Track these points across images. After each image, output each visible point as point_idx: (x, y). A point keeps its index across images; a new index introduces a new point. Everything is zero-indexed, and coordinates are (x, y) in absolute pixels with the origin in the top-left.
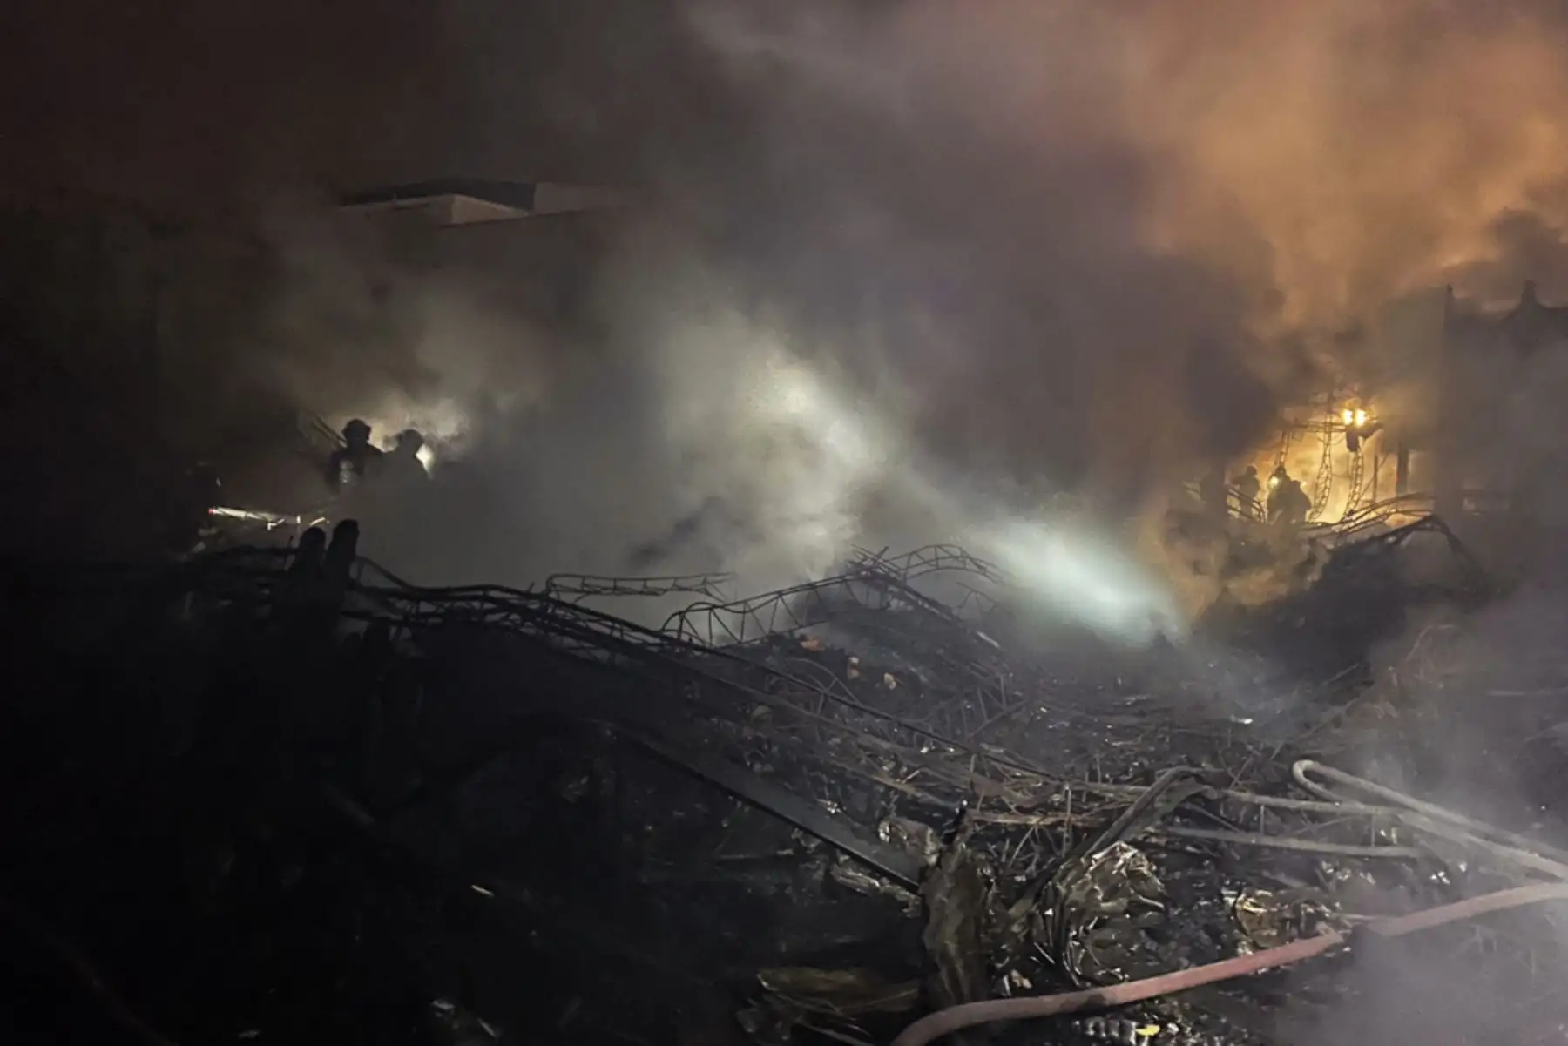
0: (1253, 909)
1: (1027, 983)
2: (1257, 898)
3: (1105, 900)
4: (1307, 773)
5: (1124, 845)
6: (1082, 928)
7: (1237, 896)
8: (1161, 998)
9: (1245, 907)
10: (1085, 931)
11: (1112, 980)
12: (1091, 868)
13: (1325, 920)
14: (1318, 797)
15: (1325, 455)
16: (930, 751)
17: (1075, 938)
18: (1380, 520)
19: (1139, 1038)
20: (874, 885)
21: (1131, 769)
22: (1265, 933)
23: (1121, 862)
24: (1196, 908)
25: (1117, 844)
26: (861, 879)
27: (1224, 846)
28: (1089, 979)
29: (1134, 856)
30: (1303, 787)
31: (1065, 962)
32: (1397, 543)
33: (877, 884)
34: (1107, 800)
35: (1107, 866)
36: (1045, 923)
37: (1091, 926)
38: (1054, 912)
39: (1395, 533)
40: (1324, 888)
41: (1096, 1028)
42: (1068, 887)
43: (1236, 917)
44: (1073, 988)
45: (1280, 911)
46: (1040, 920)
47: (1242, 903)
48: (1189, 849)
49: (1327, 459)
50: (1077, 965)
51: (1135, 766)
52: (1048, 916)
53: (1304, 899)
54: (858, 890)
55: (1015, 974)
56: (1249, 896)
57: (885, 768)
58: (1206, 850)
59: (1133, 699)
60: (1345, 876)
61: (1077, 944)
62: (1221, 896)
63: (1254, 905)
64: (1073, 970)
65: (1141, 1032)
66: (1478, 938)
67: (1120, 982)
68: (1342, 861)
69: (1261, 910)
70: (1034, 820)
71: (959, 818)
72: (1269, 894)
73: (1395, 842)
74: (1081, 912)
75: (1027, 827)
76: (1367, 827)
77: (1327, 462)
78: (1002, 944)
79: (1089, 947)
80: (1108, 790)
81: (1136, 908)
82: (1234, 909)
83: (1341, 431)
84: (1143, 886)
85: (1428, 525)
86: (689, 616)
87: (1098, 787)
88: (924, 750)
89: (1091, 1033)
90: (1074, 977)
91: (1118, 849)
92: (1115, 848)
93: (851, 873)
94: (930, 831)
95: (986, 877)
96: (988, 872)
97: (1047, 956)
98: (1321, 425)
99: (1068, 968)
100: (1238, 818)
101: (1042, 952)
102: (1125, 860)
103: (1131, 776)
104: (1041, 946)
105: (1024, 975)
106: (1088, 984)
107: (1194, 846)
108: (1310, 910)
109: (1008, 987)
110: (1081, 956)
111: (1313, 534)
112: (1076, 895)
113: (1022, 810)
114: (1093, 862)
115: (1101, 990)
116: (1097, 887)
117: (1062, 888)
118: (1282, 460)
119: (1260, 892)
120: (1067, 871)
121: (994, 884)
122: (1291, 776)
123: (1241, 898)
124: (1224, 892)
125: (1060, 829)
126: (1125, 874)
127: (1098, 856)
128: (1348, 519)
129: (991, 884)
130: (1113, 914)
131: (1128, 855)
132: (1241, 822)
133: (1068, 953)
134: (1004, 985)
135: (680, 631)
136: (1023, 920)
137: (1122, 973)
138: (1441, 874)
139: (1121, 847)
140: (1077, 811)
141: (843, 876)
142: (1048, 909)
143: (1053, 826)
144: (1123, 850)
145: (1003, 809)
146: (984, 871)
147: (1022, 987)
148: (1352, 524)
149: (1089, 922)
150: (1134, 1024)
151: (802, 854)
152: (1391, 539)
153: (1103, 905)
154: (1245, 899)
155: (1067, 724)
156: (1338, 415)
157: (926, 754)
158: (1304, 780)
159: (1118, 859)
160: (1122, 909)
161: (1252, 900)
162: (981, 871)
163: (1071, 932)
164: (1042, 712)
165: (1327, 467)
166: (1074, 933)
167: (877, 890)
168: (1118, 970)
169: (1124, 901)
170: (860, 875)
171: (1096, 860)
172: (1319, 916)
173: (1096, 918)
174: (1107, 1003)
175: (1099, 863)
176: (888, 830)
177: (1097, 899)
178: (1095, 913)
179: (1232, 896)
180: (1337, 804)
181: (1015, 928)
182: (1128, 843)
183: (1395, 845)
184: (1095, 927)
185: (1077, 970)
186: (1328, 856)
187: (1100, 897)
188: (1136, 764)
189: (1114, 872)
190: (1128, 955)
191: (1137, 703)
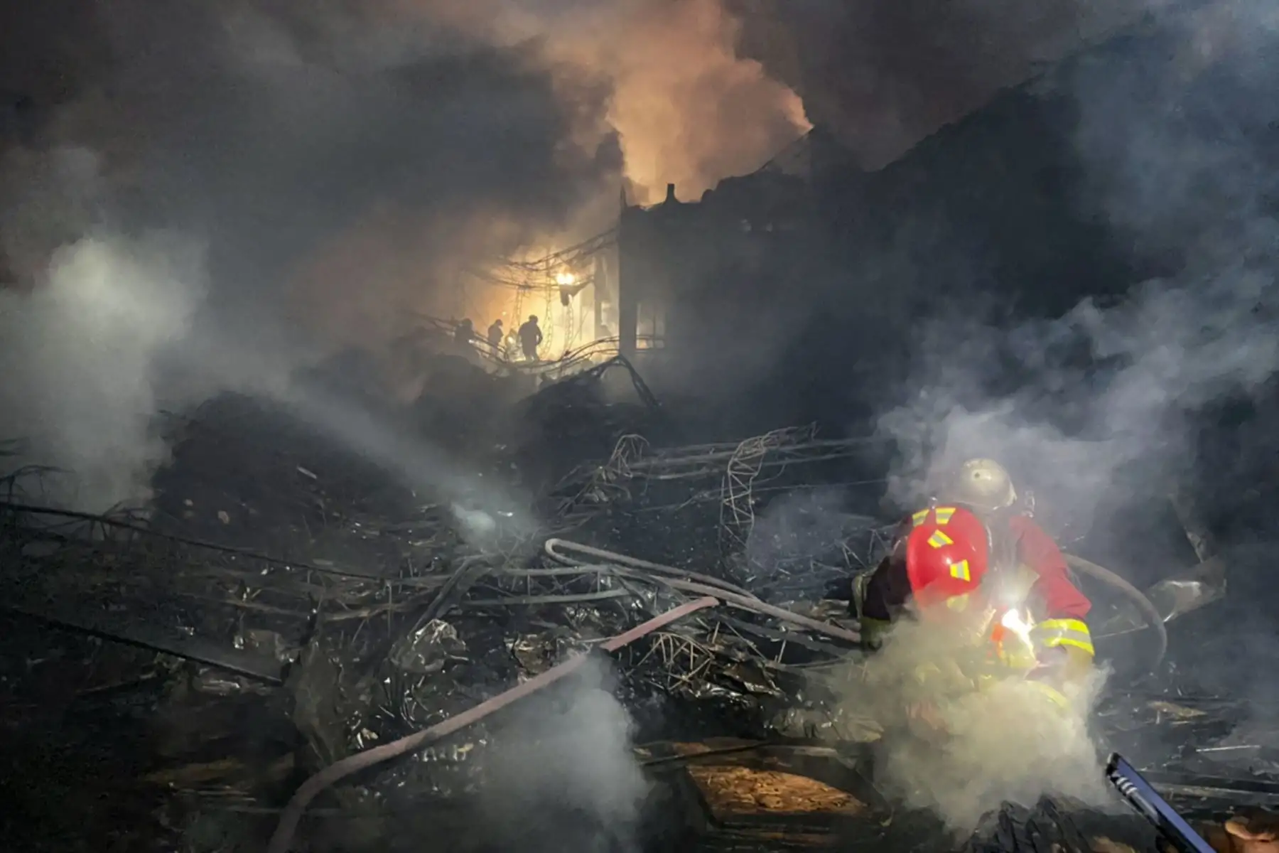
0: (525, 649)
1: (374, 736)
2: (527, 640)
3: (428, 663)
4: (554, 548)
5: (438, 621)
6: (413, 687)
7: (515, 641)
8: (474, 724)
9: (520, 648)
10: (416, 688)
11: (437, 720)
12: (415, 642)
13: (572, 646)
14: (565, 565)
15: (547, 310)
16: (269, 573)
17: (409, 695)
18: (586, 357)
19: (460, 755)
20: (235, 687)
21: (433, 563)
22: (534, 663)
23: (436, 634)
24: (486, 656)
25: (432, 621)
26: (221, 685)
27: (504, 608)
28: (423, 723)
29: (445, 628)
30: (552, 558)
31: (402, 714)
32: (599, 375)
33: (237, 686)
34: (417, 589)
35: (426, 639)
36: (385, 689)
37: (419, 685)
38: (391, 679)
39: (596, 369)
40: (569, 624)
41: (430, 756)
42: (400, 660)
43: (514, 656)
44: (411, 732)
45: (543, 647)
46: (381, 687)
47: (518, 646)
48: (480, 614)
49: (549, 313)
50: (411, 715)
51: (435, 560)
52: (387, 684)
53: (558, 635)
54: (221, 694)
55: (365, 731)
56: (522, 640)
57: (231, 591)
58: (492, 613)
59: (426, 507)
60: (582, 615)
61: (411, 699)
62: (504, 644)
63: (525, 645)
64: (408, 719)
65: (461, 750)
66: (661, 640)
67: (443, 720)
68: (579, 605)
69: (530, 649)
70: (364, 613)
71: (311, 625)
72: (535, 636)
73: (610, 585)
74: (411, 675)
75: (360, 620)
76: (594, 580)
77: (549, 315)
78: (354, 711)
79: (419, 700)
80: (419, 582)
81: (449, 665)
82: (513, 651)
83: (557, 290)
84: (453, 647)
85: (617, 362)
86: (17, 481)
87: (412, 581)
88: (265, 572)
89: (426, 759)
90: (409, 723)
91: (433, 625)
92: (431, 625)
93: (213, 682)
94: (277, 636)
95: (336, 665)
96: (337, 660)
97: (388, 713)
98: (543, 286)
99: (405, 718)
100: (510, 586)
101: (385, 710)
102: (439, 632)
103: (433, 567)
104: (385, 707)
105: (372, 730)
106: (421, 726)
107: (483, 612)
108: (562, 642)
109: (361, 742)
110: (414, 707)
111: (542, 370)
112: (406, 664)
113: (353, 607)
114: (416, 638)
115: (430, 729)
116: (420, 656)
117: (395, 662)
118: (518, 313)
119: (529, 636)
120: (398, 648)
121: (343, 669)
122: (542, 551)
123: (517, 642)
124: (506, 640)
125: (384, 617)
126: (440, 642)
127: (419, 633)
128: (565, 357)
129: (340, 668)
130: (433, 672)
131: (441, 628)
132: (513, 588)
133: (404, 708)
134: (357, 741)
135: (10, 495)
136: (368, 690)
137: (445, 713)
138: (638, 602)
139: (435, 623)
140: (397, 601)
141: (206, 685)
142: (386, 679)
143: (379, 615)
144: (438, 625)
145: (339, 609)
146: (334, 660)
147: (372, 740)
148: (568, 361)
149: (418, 682)
150: (455, 746)
151: (164, 675)
152: (595, 373)
153: (428, 668)
154: (520, 643)
155: (377, 533)
156: (554, 278)
157: (267, 575)
158: (553, 553)
159: (434, 632)
160: (440, 667)
161: (525, 642)
162: (332, 660)
163: (406, 691)
164: (357, 526)
165: (549, 318)
166: (408, 692)
167: (238, 691)
168: (441, 711)
169: (442, 662)
170: (221, 681)
171: (418, 636)
172: (570, 645)
173: (423, 678)
174: (437, 736)
175: (420, 637)
176: (242, 641)
177: (421, 664)
178: (423, 674)
179: (511, 642)
180: (576, 567)
181: (363, 698)
182: (440, 619)
183: (611, 589)
184: (423, 683)
185: (412, 718)
186: (569, 603)
187: (423, 662)
188: (436, 558)
189: (432, 642)
190: (446, 699)
191: (428, 510)
